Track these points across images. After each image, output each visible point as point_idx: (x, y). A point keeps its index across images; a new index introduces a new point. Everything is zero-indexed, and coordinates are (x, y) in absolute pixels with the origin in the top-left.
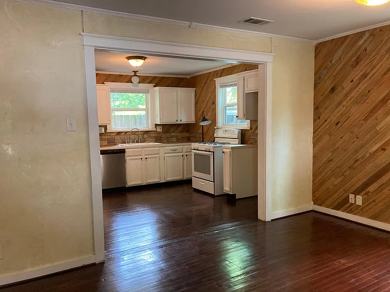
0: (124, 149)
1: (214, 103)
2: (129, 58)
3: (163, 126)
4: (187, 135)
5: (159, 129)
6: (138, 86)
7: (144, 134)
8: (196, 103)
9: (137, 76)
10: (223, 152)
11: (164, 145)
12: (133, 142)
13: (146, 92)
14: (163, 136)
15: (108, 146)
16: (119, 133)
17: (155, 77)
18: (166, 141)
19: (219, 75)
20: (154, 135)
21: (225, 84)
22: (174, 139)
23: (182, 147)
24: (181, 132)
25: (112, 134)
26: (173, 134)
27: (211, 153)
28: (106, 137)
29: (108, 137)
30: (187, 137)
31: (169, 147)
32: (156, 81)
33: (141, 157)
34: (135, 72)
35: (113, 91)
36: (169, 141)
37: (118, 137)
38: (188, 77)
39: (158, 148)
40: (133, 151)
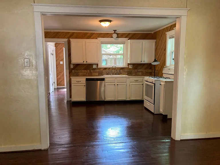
0: (104, 78)
1: (165, 50)
2: (101, 21)
3: (133, 64)
4: (150, 71)
5: (130, 67)
6: (118, 40)
7: (120, 69)
8: (156, 50)
9: (116, 33)
10: (160, 84)
11: (130, 77)
12: (113, 74)
13: (123, 43)
14: (133, 71)
15: (98, 76)
16: (105, 69)
17: (129, 34)
18: (134, 74)
19: (168, 30)
20: (127, 70)
21: (172, 36)
22: (140, 74)
23: (142, 78)
24: (145, 69)
25: (101, 69)
26: (140, 70)
27: (153, 84)
28: (97, 71)
29: (99, 71)
30: (150, 72)
31: (133, 78)
32: (130, 36)
33: (114, 84)
34: (115, 31)
35: (103, 43)
36: (136, 75)
37: (104, 71)
38: (153, 32)
39: (126, 79)
40: (108, 80)
